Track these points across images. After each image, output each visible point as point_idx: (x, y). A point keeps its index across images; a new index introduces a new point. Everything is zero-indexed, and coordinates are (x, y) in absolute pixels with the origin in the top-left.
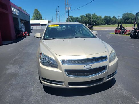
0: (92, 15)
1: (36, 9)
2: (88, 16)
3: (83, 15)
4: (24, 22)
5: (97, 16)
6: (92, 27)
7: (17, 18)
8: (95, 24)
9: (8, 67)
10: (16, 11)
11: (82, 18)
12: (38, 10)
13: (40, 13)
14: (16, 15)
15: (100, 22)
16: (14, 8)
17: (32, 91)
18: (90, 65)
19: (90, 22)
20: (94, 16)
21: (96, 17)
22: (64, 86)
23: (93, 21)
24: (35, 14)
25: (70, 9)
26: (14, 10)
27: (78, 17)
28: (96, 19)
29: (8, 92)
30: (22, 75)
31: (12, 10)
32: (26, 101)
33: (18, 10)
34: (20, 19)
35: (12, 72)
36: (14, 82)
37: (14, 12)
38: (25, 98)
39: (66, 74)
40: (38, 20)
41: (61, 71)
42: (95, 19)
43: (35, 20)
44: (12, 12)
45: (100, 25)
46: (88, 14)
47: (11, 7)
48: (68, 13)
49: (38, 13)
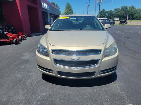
0: (130, 8)
1: (68, 3)
2: (124, 9)
3: (118, 8)
4: (55, 16)
5: (135, 8)
6: (126, 21)
7: (47, 13)
8: (131, 18)
9: (25, 54)
10: (45, 6)
11: (116, 11)
12: (70, 5)
13: (71, 7)
14: (46, 10)
15: (138, 16)
16: (44, 2)
17: (32, 75)
18: (78, 56)
19: (125, 15)
20: (132, 9)
21: (133, 10)
22: (54, 74)
23: (130, 15)
24: (67, 8)
25: (101, 2)
26: (44, 4)
27: (111, 11)
28: (134, 13)
29: (14, 73)
30: (31, 62)
31: (42, 4)
32: (23, 83)
33: (48, 4)
34: (50, 13)
35: (26, 58)
36: (23, 67)
37: (44, 6)
38: (23, 80)
39: (54, 63)
40: (69, 14)
41: (50, 60)
42: (132, 12)
43: (66, 14)
44: (42, 6)
45: (138, 19)
46: (125, 6)
47: (41, 1)
48: (100, 6)
49: (69, 7)
